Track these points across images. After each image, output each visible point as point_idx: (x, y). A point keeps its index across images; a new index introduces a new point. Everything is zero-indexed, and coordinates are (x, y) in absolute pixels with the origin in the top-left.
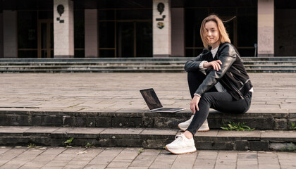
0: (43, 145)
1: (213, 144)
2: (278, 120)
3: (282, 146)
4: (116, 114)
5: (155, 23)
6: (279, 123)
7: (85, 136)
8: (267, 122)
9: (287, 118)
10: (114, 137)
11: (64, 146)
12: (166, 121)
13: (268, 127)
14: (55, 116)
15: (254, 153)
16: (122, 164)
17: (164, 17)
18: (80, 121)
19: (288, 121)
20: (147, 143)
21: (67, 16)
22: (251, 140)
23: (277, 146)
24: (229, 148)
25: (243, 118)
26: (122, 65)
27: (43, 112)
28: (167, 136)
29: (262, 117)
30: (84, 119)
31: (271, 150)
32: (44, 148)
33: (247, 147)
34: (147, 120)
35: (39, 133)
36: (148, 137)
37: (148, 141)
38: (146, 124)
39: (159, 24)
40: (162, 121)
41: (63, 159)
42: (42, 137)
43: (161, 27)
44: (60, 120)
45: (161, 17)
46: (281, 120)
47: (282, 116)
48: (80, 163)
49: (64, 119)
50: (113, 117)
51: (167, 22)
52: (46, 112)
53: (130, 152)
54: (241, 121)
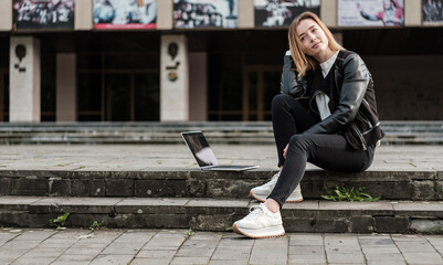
0: (16, 226)
1: (313, 223)
2: (419, 183)
3: (432, 225)
4: (141, 173)
5: (164, 74)
6: (421, 188)
7: (90, 210)
8: (401, 186)
9: (434, 180)
10: (140, 211)
11: (54, 227)
12: (228, 185)
13: (402, 194)
14: (35, 177)
15: (386, 237)
16: (163, 253)
17: (178, 64)
18: (79, 186)
19: (436, 184)
20: (199, 222)
21: (30, 61)
22: (378, 215)
23: (423, 226)
24: (340, 229)
25: (359, 180)
26: (116, 134)
27: (14, 172)
28: (233, 209)
29: (392, 178)
30: (86, 183)
31: (414, 232)
32: (18, 230)
33: (371, 228)
34: (195, 183)
35: (8, 205)
36: (199, 211)
37: (200, 217)
38: (193, 190)
39: (170, 75)
40: (221, 185)
41: (54, 246)
42: (14, 213)
43: (173, 79)
44: (43, 185)
45: (173, 64)
46: (423, 183)
47: (425, 176)
48: (85, 251)
49: (50, 184)
50: (136, 179)
51: (182, 72)
52: (20, 172)
53: (170, 236)
54: (356, 185)
